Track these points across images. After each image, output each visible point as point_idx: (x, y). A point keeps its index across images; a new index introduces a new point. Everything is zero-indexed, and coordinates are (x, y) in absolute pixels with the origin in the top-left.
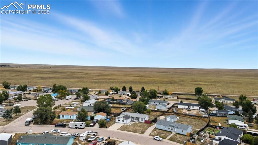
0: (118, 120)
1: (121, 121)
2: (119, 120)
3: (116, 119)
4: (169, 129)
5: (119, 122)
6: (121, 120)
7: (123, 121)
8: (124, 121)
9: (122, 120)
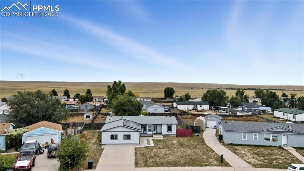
0: (110, 137)
1: (121, 140)
2: (114, 137)
3: (103, 134)
4: (266, 139)
5: (114, 141)
6: (121, 136)
7: (129, 137)
8: (132, 137)
9: (125, 136)
